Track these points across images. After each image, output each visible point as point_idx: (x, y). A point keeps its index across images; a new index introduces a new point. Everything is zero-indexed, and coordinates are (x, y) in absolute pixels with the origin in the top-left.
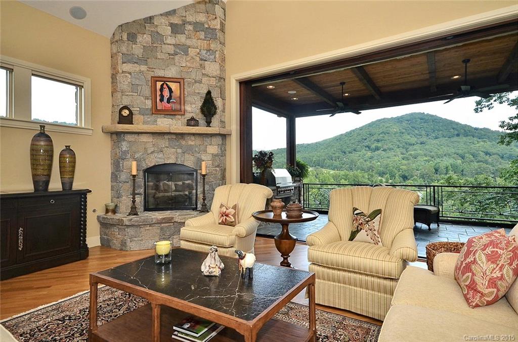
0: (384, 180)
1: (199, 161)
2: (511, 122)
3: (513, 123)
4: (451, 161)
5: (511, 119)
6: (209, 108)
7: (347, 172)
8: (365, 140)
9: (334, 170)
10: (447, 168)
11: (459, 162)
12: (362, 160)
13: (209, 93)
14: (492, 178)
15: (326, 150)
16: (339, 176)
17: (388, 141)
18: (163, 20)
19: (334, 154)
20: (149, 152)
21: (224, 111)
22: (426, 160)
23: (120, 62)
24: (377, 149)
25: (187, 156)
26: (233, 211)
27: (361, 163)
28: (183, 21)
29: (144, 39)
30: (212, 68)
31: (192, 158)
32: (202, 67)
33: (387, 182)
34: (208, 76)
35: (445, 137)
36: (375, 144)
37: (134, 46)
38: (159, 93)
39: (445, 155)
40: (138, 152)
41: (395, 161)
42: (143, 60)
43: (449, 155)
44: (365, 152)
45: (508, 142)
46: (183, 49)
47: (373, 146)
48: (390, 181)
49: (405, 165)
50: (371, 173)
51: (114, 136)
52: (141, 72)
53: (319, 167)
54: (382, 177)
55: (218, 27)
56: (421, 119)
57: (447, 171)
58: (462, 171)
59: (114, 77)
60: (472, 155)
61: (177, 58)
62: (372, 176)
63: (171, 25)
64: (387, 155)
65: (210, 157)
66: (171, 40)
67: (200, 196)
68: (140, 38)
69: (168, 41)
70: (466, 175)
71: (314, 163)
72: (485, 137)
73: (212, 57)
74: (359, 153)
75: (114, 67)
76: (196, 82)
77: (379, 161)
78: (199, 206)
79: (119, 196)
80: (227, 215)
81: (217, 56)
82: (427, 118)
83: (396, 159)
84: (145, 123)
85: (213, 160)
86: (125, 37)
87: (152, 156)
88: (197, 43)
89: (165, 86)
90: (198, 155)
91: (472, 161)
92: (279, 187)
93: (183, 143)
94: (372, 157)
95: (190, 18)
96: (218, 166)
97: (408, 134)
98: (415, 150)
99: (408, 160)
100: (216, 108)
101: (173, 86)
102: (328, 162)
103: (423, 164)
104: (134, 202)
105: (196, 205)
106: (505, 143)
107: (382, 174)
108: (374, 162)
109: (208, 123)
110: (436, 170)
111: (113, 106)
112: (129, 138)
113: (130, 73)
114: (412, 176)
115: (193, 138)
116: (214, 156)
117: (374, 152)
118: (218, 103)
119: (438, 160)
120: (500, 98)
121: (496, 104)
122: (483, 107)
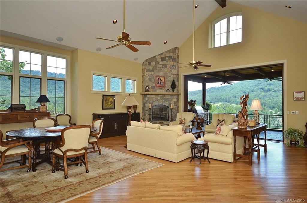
1: (170, 104)
6: (174, 86)
8: (260, 84)
9: (237, 104)
13: (174, 81)
17: (277, 84)
18: (159, 57)
19: (237, 93)
20: (154, 101)
21: (178, 86)
23: (146, 72)
24: (269, 90)
25: (166, 102)
26: (184, 120)
28: (165, 56)
29: (153, 64)
30: (175, 72)
31: (168, 103)
32: (171, 71)
33: (276, 114)
34: (173, 74)
37: (150, 66)
38: (157, 81)
40: (151, 101)
42: (152, 71)
44: (260, 92)
46: (165, 66)
47: (266, 88)
48: (278, 113)
51: (143, 96)
52: (152, 74)
53: (226, 102)
54: (272, 110)
55: (177, 57)
59: (143, 77)
61: (163, 69)
62: (264, 109)
63: (161, 58)
64: (277, 95)
65: (173, 103)
66: (161, 63)
67: (170, 116)
68: (152, 64)
69: (161, 64)
71: (223, 100)
73: (175, 68)
75: (143, 73)
76: (169, 77)
77: (270, 99)
78: (170, 119)
79: (145, 115)
80: (182, 121)
81: (176, 67)
84: (153, 91)
85: (175, 104)
86: (147, 63)
87: (155, 102)
88: (169, 63)
89: (159, 79)
90: (169, 102)
92: (198, 114)
93: (165, 98)
94: (265, 96)
95: (167, 55)
96: (176, 106)
100: (176, 86)
101: (162, 79)
102: (233, 99)
104: (150, 117)
105: (169, 119)
107: (272, 108)
108: (267, 99)
109: (173, 91)
111: (143, 85)
112: (148, 96)
113: (149, 75)
115: (168, 96)
116: (175, 102)
117: (267, 92)
118: (177, 83)
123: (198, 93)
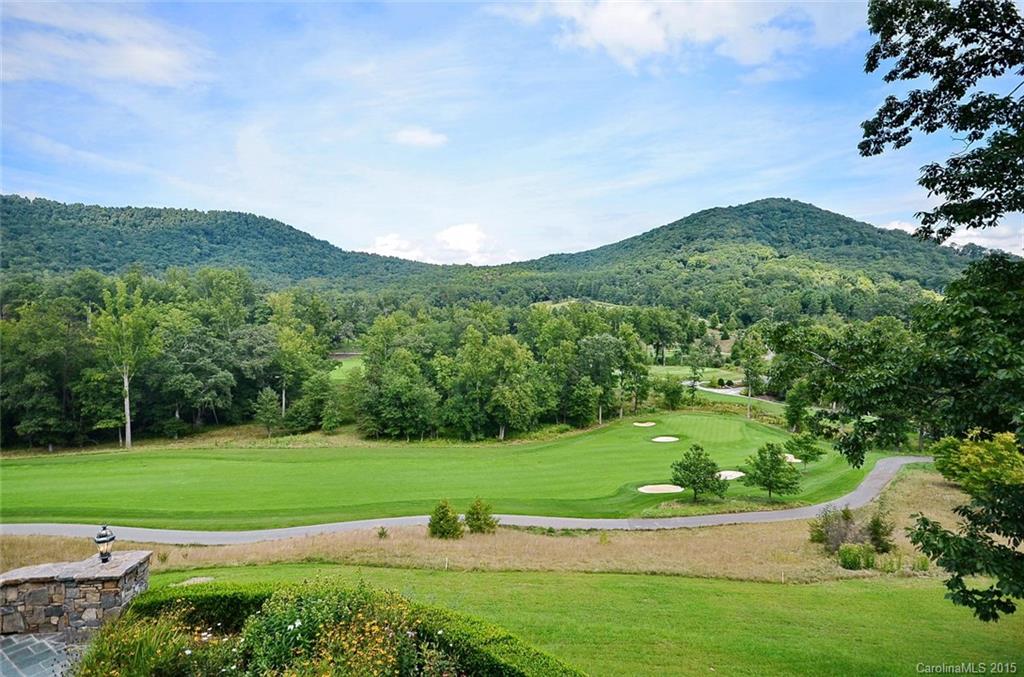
0: (708, 323)
4: (832, 289)
7: (638, 309)
8: (678, 248)
9: (616, 303)
10: (824, 302)
11: (847, 290)
12: (669, 286)
14: (903, 321)
15: (604, 267)
16: (623, 316)
17: (719, 251)
19: (619, 273)
22: (787, 288)
24: (700, 265)
27: (668, 291)
35: (825, 246)
36: (696, 257)
39: (822, 278)
41: (730, 289)
43: (830, 279)
44: (677, 271)
47: (692, 261)
49: (749, 296)
50: (683, 311)
54: (705, 317)
56: (783, 211)
57: (824, 308)
58: (851, 308)
62: (685, 316)
64: (717, 277)
71: (580, 290)
72: (896, 246)
74: (666, 273)
77: (701, 289)
82: (793, 210)
83: (734, 284)
91: (869, 290)
94: (689, 280)
97: (758, 239)
98: (768, 269)
99: (756, 286)
102: (606, 289)
103: (781, 293)
107: (704, 313)
108: (692, 289)
110: (805, 306)
114: (760, 317)
117: (694, 270)
119: (809, 288)
120: (930, 112)
121: (916, 132)
122: (884, 141)
123: (513, 271)
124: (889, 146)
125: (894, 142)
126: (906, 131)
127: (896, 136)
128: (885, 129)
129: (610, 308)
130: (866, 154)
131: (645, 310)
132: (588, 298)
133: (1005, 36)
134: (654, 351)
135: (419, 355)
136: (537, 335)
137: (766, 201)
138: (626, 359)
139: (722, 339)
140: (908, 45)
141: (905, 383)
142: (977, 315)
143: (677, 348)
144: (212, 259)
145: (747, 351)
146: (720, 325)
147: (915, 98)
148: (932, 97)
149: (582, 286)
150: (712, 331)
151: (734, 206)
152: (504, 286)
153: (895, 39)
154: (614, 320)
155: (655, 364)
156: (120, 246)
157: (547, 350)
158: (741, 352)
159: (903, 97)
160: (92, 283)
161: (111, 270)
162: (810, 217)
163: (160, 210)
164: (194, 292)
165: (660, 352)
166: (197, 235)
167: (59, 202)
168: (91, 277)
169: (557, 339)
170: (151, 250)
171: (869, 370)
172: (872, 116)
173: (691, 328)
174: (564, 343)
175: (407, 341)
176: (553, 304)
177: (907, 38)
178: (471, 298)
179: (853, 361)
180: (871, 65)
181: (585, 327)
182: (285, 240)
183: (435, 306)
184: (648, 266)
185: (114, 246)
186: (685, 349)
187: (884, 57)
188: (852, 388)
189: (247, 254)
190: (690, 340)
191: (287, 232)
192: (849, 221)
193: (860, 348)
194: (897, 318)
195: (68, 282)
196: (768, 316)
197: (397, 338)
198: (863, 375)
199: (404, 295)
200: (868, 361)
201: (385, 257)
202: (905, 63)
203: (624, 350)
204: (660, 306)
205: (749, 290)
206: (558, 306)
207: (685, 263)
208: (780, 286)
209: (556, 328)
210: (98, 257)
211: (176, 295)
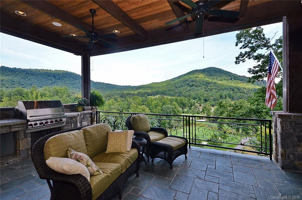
0: (196, 102)
2: (254, 69)
3: (256, 70)
4: (228, 92)
5: (254, 67)
7: (177, 98)
8: (187, 81)
10: (226, 95)
11: (232, 92)
12: (185, 91)
14: (246, 100)
15: (167, 86)
16: (173, 100)
17: (198, 81)
19: (171, 88)
22: (216, 92)
24: (193, 85)
27: (184, 93)
35: (225, 80)
36: (192, 83)
39: (225, 89)
41: (201, 92)
43: (227, 89)
44: (187, 87)
45: (253, 81)
47: (191, 84)
49: (206, 94)
50: (189, 98)
56: (214, 71)
57: (226, 97)
58: (233, 97)
60: (237, 89)
62: (190, 100)
64: (197, 89)
70: (234, 99)
72: (243, 80)
74: (184, 88)
77: (193, 92)
82: (217, 70)
83: (202, 91)
91: (237, 92)
94: (190, 90)
97: (208, 78)
98: (211, 86)
99: (208, 91)
102: (168, 92)
103: (215, 93)
106: (251, 82)
107: (195, 99)
108: (191, 92)
110: (221, 97)
114: (209, 100)
117: (191, 87)
119: (222, 92)
120: (249, 55)
121: (247, 59)
122: (240, 61)
123: (142, 87)
124: (241, 62)
125: (242, 61)
126: (244, 59)
127: (242, 60)
128: (240, 59)
129: (170, 97)
130: (237, 64)
131: (179, 98)
132: (163, 95)
133: (263, 42)
134: (182, 109)
135: (119, 111)
136: (151, 105)
137: (210, 68)
138: (175, 112)
139: (200, 106)
140: (244, 41)
141: (247, 114)
142: (259, 99)
143: (188, 108)
144: (55, 84)
145: (207, 109)
146: (199, 102)
147: (246, 53)
148: (249, 52)
149: (161, 91)
150: (197, 104)
151: (201, 69)
152: (140, 92)
153: (241, 40)
154: (171, 101)
155: (182, 113)
156: (27, 80)
157: (153, 110)
158: (205, 110)
159: (243, 52)
160: (21, 91)
161: (24, 87)
162: (221, 72)
163: (40, 70)
164: (52, 94)
165: (183, 110)
166: (51, 77)
167: (9, 67)
168: (21, 90)
169: (156, 106)
170: (37, 82)
171: (240, 111)
172: (237, 56)
173: (191, 103)
174: (158, 107)
175: (115, 108)
176: (154, 96)
177: (244, 40)
178: (131, 95)
179: (236, 109)
180: (237, 45)
181: (164, 103)
182: (77, 78)
183: (121, 97)
184: (179, 86)
185: (25, 80)
186: (190, 109)
187: (239, 43)
188: (236, 115)
189: (66, 83)
190: (191, 106)
191: (78, 76)
192: (231, 73)
193: (237, 107)
194: (245, 100)
195: (14, 91)
196: (211, 99)
197: (112, 107)
198: (238, 112)
199: (112, 94)
200: (239, 109)
201: (106, 83)
202: (243, 46)
203: (174, 109)
204: (183, 97)
205: (206, 92)
206: (155, 97)
207: (189, 85)
208: (214, 91)
209: (156, 103)
210: (20, 83)
211: (47, 95)
